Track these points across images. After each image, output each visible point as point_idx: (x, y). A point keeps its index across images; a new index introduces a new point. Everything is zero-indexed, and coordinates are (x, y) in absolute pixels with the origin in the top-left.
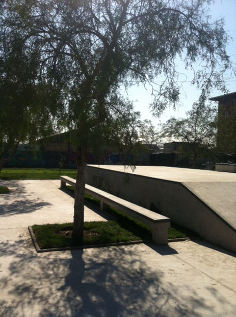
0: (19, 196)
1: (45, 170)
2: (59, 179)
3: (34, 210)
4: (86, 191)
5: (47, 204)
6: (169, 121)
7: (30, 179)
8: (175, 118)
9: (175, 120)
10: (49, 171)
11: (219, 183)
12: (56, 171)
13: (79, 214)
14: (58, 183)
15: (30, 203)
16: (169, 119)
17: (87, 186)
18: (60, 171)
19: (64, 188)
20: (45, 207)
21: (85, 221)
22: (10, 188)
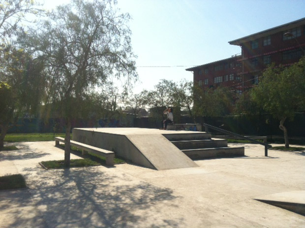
0: (27, 151)
1: (41, 135)
2: (54, 140)
3: (41, 157)
4: (71, 144)
5: (49, 154)
6: (142, 92)
7: (30, 141)
8: (147, 90)
9: (147, 91)
10: (44, 135)
11: (147, 135)
12: (50, 135)
13: (67, 156)
14: (54, 143)
15: (36, 154)
16: (142, 91)
17: (71, 141)
18: (54, 135)
19: (58, 145)
20: (47, 156)
21: (71, 159)
22: (17, 147)
